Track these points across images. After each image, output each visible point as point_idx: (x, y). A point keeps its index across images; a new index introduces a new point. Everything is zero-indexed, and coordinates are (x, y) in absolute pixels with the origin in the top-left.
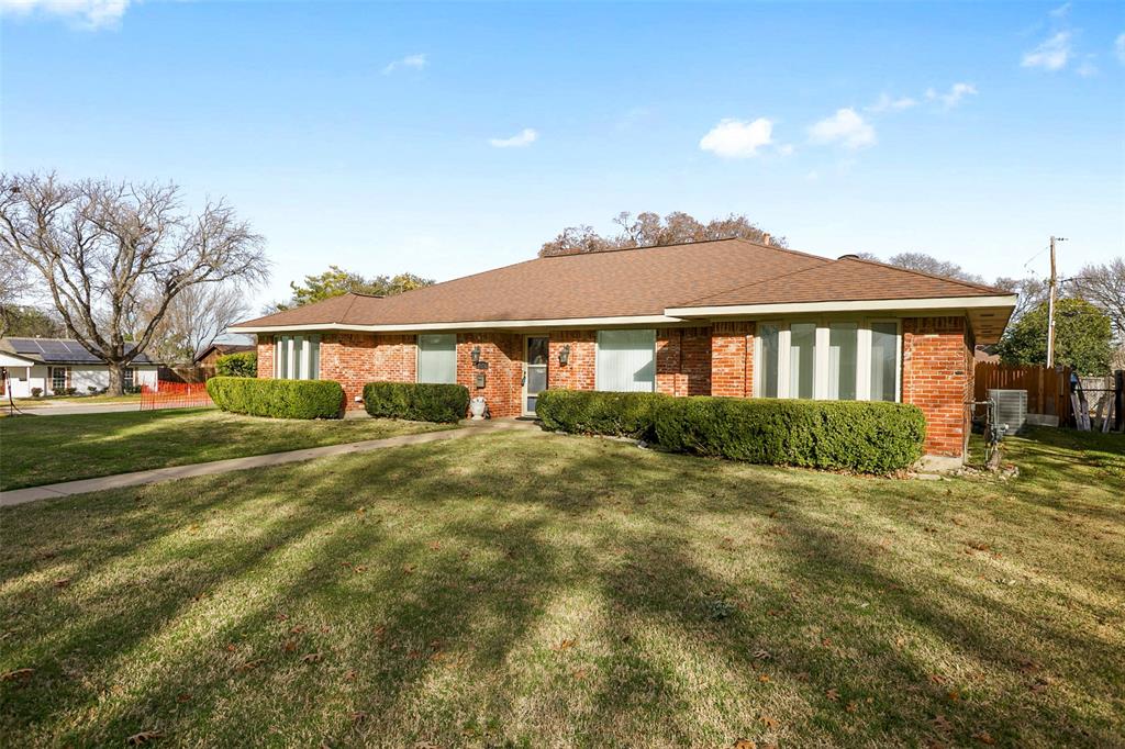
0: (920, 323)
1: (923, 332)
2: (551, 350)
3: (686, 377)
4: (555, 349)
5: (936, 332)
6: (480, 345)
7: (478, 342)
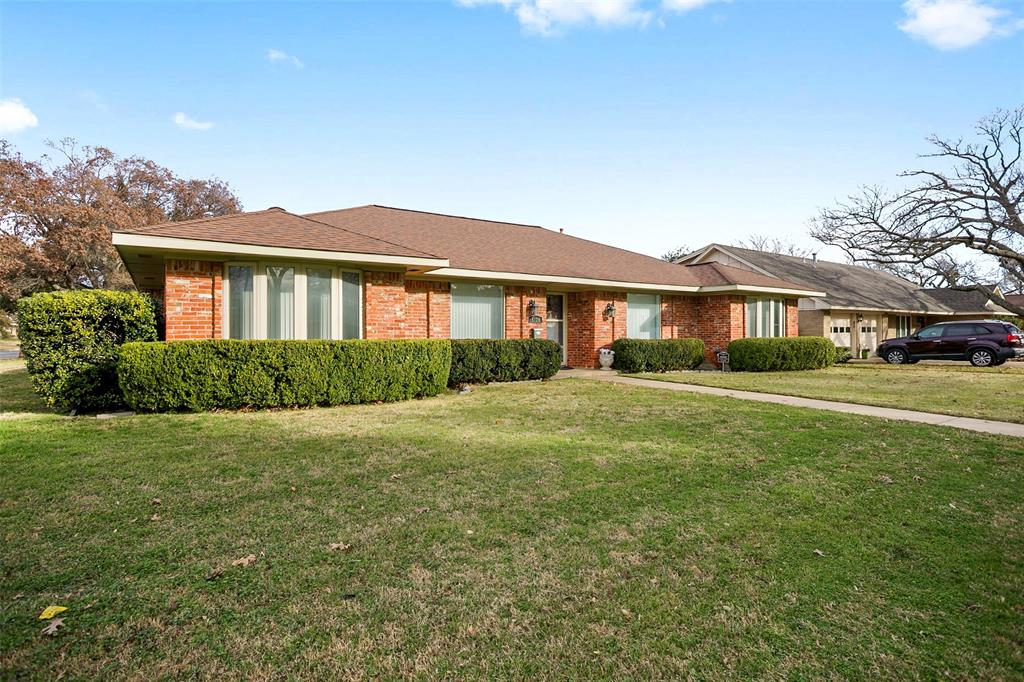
3: (677, 328)
6: (533, 299)
7: (531, 296)
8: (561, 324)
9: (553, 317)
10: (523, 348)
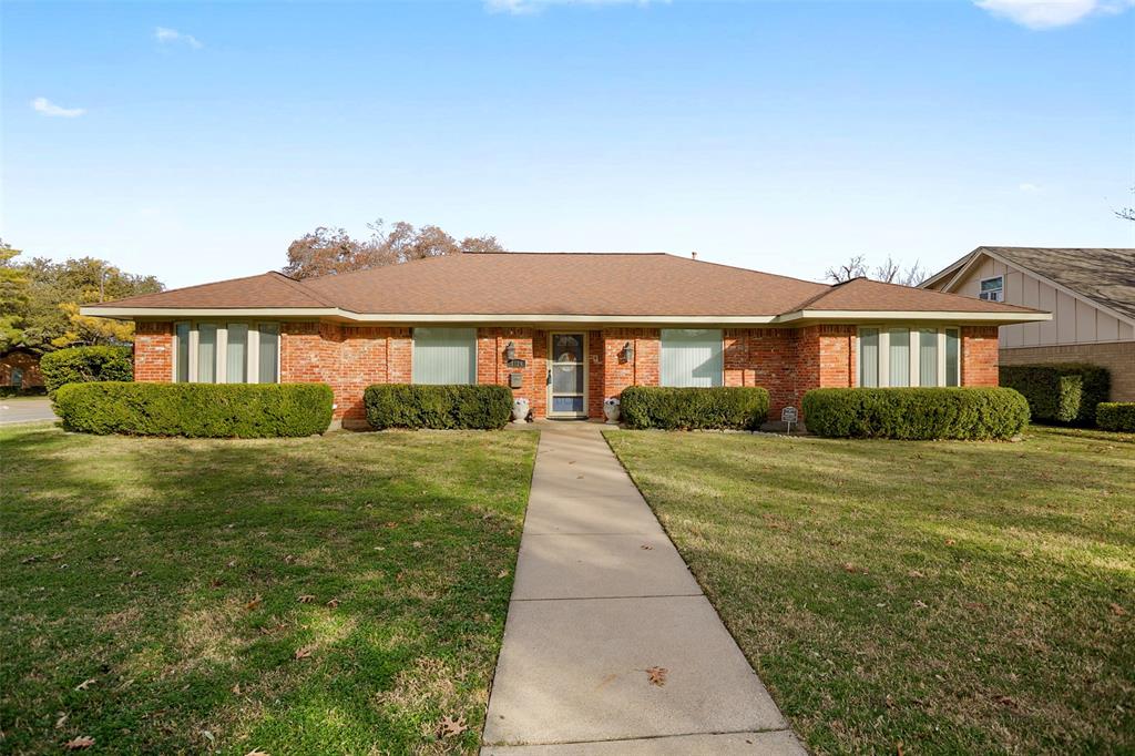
0: (972, 329)
1: (973, 337)
2: (608, 347)
3: (754, 372)
4: (613, 347)
5: (983, 336)
6: (513, 341)
7: (511, 337)
8: (580, 369)
9: (571, 360)
10: (451, 395)
